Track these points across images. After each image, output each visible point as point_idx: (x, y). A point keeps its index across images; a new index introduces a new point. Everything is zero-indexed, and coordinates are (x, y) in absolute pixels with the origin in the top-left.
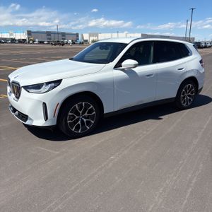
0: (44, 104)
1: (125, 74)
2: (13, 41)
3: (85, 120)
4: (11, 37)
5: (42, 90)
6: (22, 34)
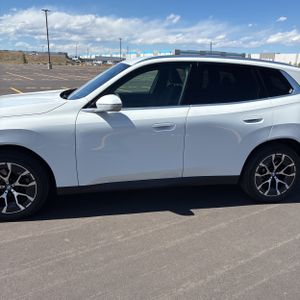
3: (16, 194)
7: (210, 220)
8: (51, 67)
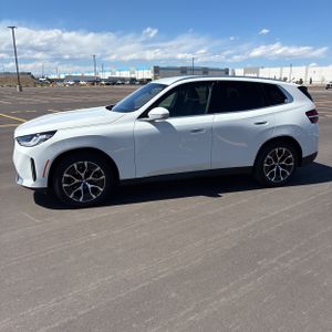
0: (32, 160)
1: (153, 127)
2: (133, 81)
3: (90, 186)
4: (133, 76)
5: (32, 143)
6: (146, 72)
7: (231, 200)
8: (21, 88)
